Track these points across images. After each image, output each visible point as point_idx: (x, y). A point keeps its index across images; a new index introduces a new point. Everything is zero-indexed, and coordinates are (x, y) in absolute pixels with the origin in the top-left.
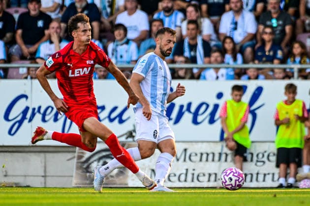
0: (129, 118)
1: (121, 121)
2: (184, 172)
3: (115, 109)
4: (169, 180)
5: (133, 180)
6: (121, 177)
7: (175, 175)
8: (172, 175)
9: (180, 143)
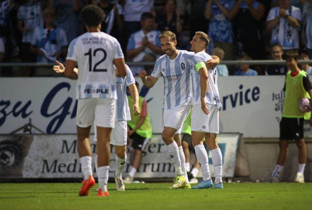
0: (31, 112)
1: (24, 116)
2: (73, 162)
3: (19, 104)
4: (59, 170)
5: (27, 171)
6: (17, 168)
7: (65, 166)
8: (63, 165)
9: (71, 136)
